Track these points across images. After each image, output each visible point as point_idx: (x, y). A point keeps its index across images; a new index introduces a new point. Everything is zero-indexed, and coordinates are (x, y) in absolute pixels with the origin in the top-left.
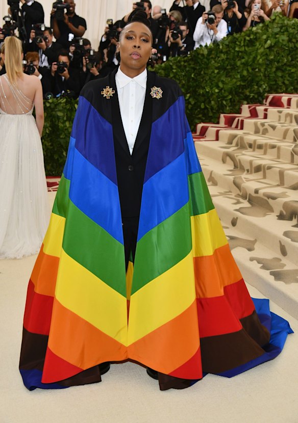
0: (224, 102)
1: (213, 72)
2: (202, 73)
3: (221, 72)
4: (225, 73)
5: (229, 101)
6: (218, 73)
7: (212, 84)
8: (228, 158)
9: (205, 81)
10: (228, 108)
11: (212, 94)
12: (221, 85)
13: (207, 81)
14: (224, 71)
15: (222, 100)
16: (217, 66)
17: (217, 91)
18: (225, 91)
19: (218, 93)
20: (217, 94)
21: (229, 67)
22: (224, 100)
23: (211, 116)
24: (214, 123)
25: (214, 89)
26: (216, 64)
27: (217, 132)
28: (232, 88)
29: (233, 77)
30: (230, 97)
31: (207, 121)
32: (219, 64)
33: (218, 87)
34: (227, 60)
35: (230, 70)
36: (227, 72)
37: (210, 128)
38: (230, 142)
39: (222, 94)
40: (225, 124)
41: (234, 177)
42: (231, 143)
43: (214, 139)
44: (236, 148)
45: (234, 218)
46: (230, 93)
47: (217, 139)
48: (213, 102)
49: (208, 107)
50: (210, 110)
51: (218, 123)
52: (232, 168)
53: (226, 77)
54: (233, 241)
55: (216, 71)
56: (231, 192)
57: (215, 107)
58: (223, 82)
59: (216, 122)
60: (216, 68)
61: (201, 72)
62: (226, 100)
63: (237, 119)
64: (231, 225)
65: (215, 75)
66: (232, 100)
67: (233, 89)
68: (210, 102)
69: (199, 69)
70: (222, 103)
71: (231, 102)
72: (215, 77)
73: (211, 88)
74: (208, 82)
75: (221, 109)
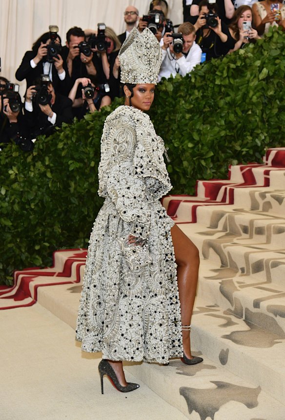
0: (203, 163)
1: (184, 117)
2: (167, 119)
3: (195, 118)
4: (201, 118)
5: (210, 160)
6: (191, 119)
7: (182, 135)
8: (211, 250)
9: (171, 132)
10: (209, 171)
11: (184, 151)
12: (196, 137)
13: (174, 131)
14: (200, 116)
15: (198, 159)
16: (188, 108)
17: (190, 145)
18: (202, 145)
19: (193, 148)
20: (190, 151)
21: (207, 109)
22: (202, 159)
23: (184, 185)
24: (189, 195)
25: (186, 142)
26: (187, 105)
27: (194, 209)
28: (213, 141)
29: (214, 124)
30: (212, 154)
31: (179, 192)
32: (192, 106)
33: (192, 140)
34: (203, 99)
35: (208, 114)
36: (204, 118)
37: (182, 204)
38: (214, 225)
39: (198, 150)
40: (206, 196)
41: (220, 281)
42: (216, 226)
43: (190, 220)
44: (223, 234)
45: (223, 350)
46: (212, 147)
47: (194, 220)
48: (185, 163)
49: (178, 170)
50: (181, 175)
51: (195, 195)
52: (218, 265)
53: (204, 124)
54: (222, 391)
55: (188, 116)
56: (218, 306)
57: (189, 170)
58: (199, 131)
59: (191, 194)
60: (189, 111)
61: (165, 118)
62: (205, 160)
63: (223, 188)
64: (220, 364)
65: (187, 121)
66: (215, 159)
67: (216, 142)
68: (181, 162)
69: (162, 113)
70: (200, 164)
71: (213, 161)
72: (186, 125)
73: (182, 142)
74: (176, 132)
75: (199, 173)
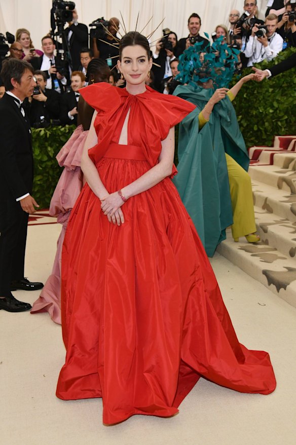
0: (279, 124)
1: (267, 91)
2: (255, 92)
3: (276, 91)
4: (280, 91)
5: (285, 122)
6: (273, 92)
7: (266, 104)
8: (284, 184)
9: (258, 102)
10: (283, 130)
11: (266, 115)
12: (276, 105)
13: (260, 101)
14: (280, 90)
15: (276, 121)
16: (272, 84)
17: (271, 111)
18: (280, 111)
19: (272, 113)
20: (271, 115)
21: (285, 85)
22: (279, 121)
23: (265, 139)
24: (268, 146)
25: (268, 109)
26: (271, 82)
27: (272, 155)
28: (288, 108)
29: (289, 95)
30: (286, 117)
31: (261, 144)
32: (274, 82)
33: (272, 107)
34: (282, 78)
35: (286, 88)
36: (282, 91)
37: (263, 152)
38: (286, 166)
39: (276, 114)
40: (280, 147)
41: (291, 203)
42: (287, 167)
43: (268, 162)
44: (293, 172)
45: (292, 248)
46: (286, 113)
47: (272, 163)
48: (267, 124)
49: (261, 129)
50: (263, 132)
51: (272, 146)
52: (289, 194)
53: (282, 95)
54: (292, 273)
55: (271, 90)
56: (288, 220)
57: (269, 128)
58: (278, 101)
59: (269, 145)
60: (271, 87)
61: (254, 91)
62: (281, 121)
63: (294, 141)
64: (290, 256)
65: (270, 94)
66: (288, 121)
67: (289, 108)
68: (264, 123)
69: (252, 88)
70: (277, 124)
71: (286, 122)
72: (269, 96)
73: (265, 109)
74: (262, 102)
75: (276, 131)
